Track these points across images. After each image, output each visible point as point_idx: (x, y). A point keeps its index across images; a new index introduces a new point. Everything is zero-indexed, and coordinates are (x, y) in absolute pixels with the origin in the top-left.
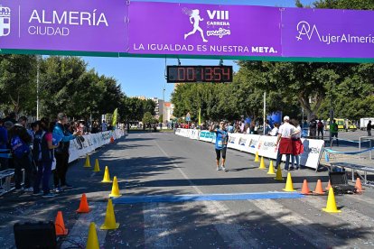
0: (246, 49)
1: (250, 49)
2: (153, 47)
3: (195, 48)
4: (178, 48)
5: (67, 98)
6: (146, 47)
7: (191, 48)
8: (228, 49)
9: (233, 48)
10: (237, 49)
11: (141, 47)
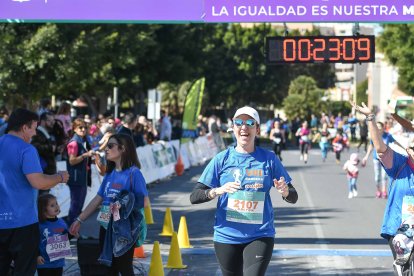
0: (394, 10)
1: (400, 10)
2: (242, 11)
3: (309, 11)
4: (281, 11)
5: (56, 50)
6: (230, 10)
7: (301, 10)
8: (363, 11)
9: (372, 10)
10: (378, 10)
11: (224, 11)
